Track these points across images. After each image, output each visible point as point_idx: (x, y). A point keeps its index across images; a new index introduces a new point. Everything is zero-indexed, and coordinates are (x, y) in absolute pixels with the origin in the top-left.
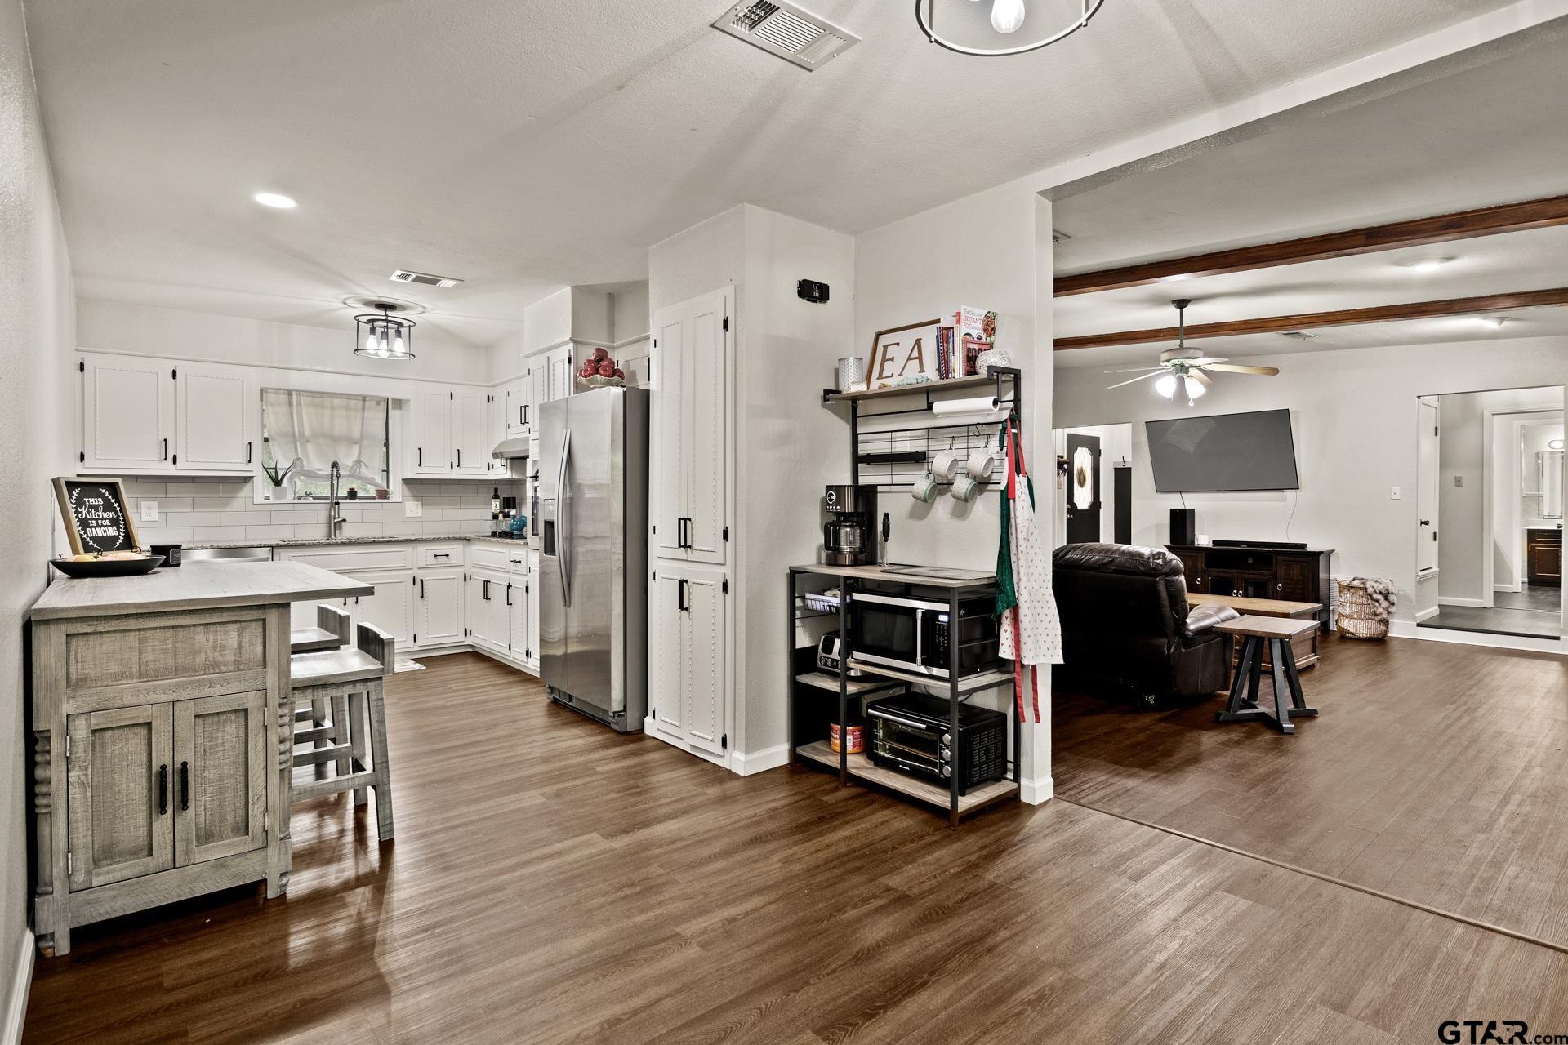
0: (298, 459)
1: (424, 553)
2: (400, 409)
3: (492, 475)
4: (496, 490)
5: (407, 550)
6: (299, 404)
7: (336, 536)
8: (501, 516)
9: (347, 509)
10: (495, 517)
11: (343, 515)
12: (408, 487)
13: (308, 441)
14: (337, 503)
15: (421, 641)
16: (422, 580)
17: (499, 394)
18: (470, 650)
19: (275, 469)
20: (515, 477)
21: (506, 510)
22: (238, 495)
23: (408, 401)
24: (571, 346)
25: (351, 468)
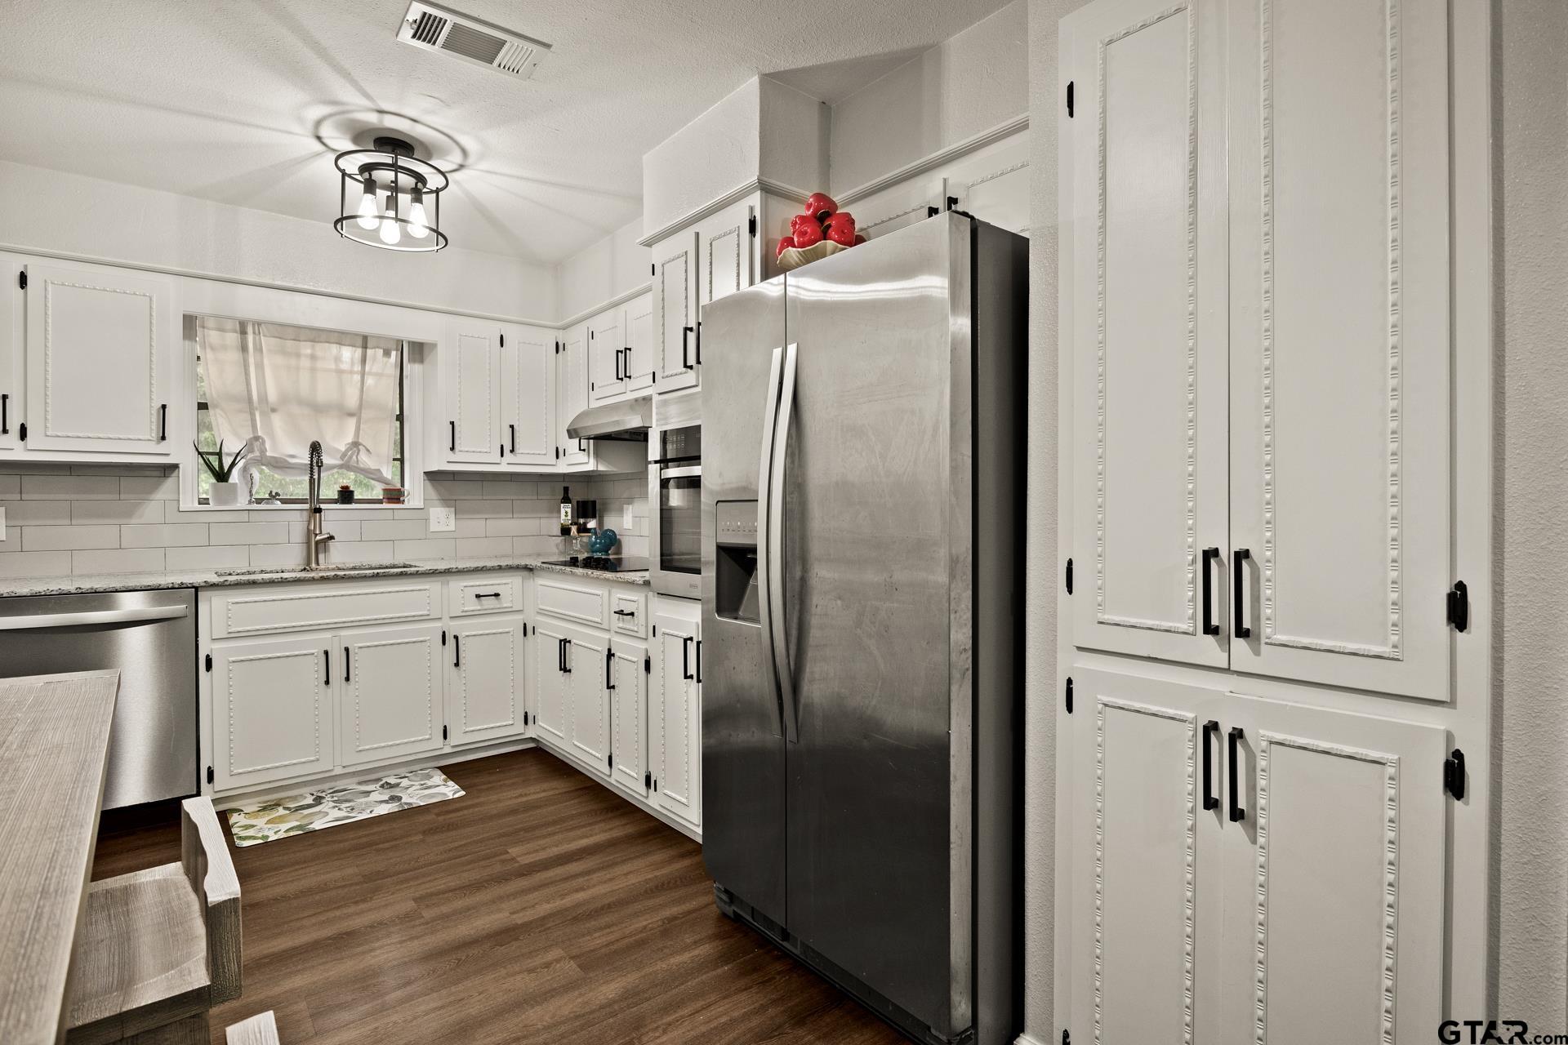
0: (257, 438)
1: (461, 592)
2: (422, 361)
3: (562, 467)
4: (566, 490)
5: (433, 586)
6: (259, 349)
7: (318, 564)
8: (574, 529)
9: (334, 519)
10: (565, 531)
11: (328, 528)
12: (433, 486)
13: (273, 410)
14: (319, 510)
15: (455, 738)
16: (456, 637)
17: (575, 338)
18: (532, 745)
19: (219, 454)
20: (601, 468)
21: (581, 521)
22: (153, 497)
23: (433, 346)
24: (755, 199)
25: (344, 455)
